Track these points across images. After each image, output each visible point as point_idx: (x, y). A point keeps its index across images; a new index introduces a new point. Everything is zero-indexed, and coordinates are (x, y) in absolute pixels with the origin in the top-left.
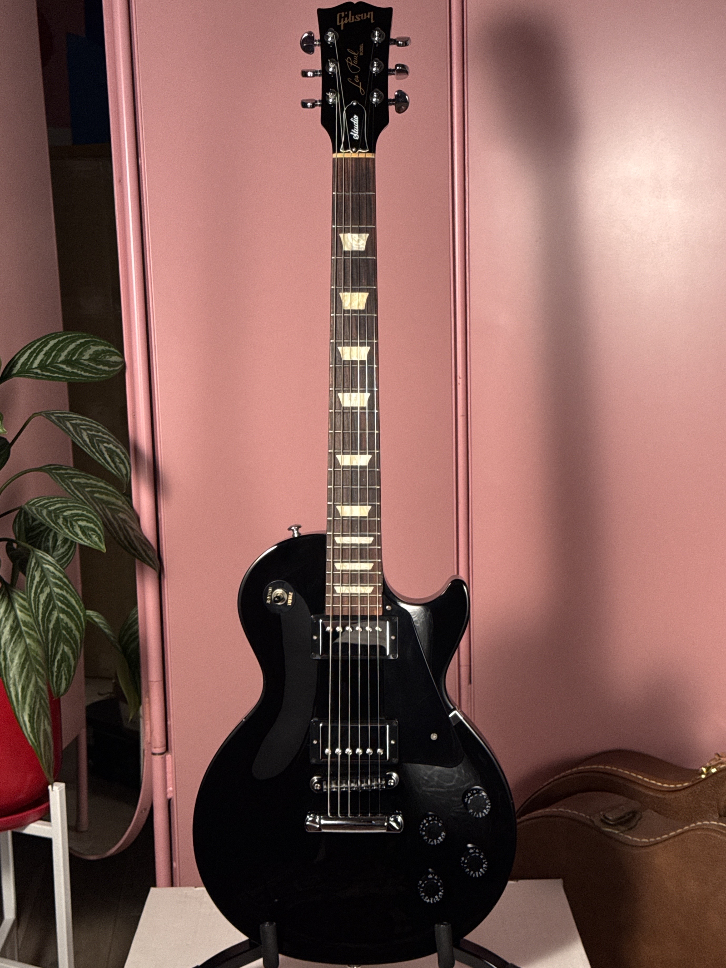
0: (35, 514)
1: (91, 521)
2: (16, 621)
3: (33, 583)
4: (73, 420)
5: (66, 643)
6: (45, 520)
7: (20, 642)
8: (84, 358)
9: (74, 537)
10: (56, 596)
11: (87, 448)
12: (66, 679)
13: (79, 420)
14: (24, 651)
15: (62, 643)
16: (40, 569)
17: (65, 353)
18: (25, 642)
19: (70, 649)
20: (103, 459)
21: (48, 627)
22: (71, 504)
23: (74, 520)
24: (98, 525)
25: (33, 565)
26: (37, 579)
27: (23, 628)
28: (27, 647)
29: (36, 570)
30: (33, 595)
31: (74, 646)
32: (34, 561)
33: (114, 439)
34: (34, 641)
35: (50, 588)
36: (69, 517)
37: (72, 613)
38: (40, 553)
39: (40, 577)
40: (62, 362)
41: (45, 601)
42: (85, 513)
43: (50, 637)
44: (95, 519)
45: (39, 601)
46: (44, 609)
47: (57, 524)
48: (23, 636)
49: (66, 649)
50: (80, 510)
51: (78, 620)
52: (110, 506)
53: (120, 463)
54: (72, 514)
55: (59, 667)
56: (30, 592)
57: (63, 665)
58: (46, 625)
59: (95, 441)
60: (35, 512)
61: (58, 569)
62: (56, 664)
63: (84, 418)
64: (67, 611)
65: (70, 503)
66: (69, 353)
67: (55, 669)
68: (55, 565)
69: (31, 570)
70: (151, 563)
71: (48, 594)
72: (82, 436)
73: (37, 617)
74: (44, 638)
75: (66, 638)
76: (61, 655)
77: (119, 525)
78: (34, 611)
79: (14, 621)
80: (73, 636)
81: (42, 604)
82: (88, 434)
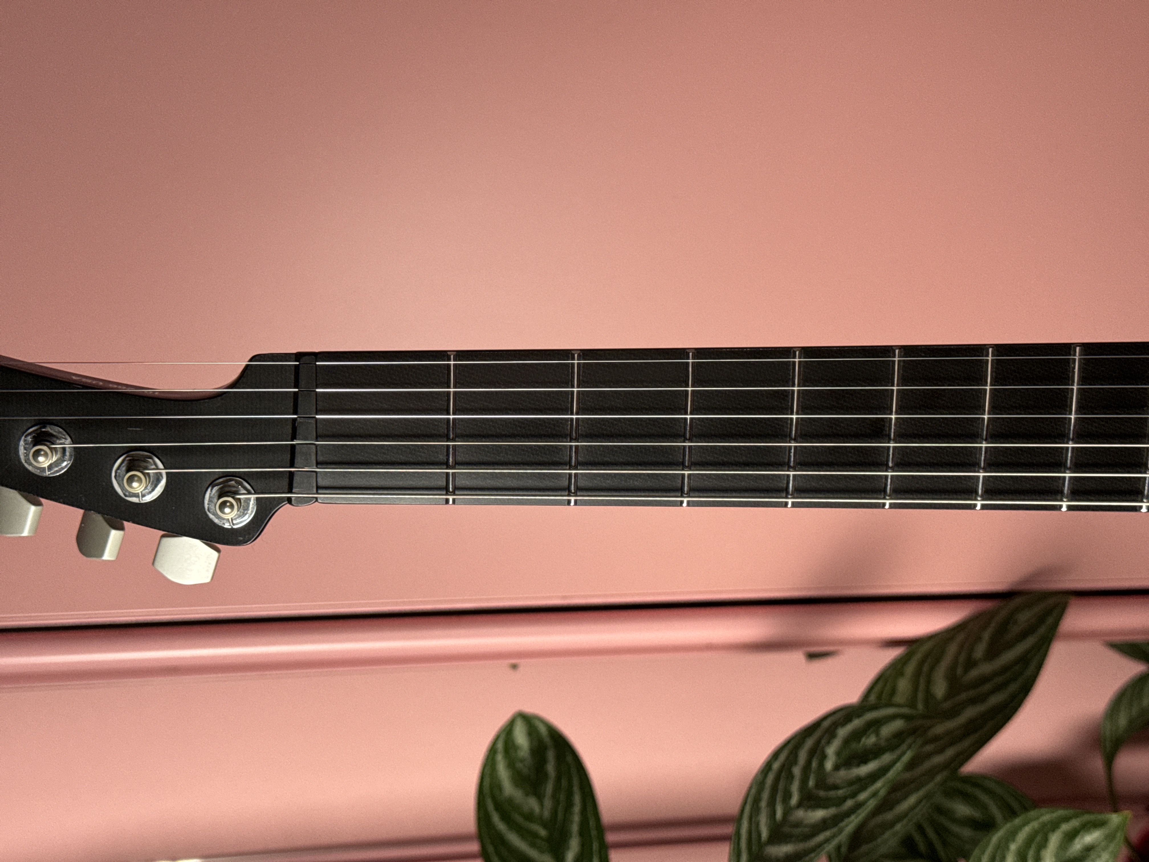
82: (800, 805)
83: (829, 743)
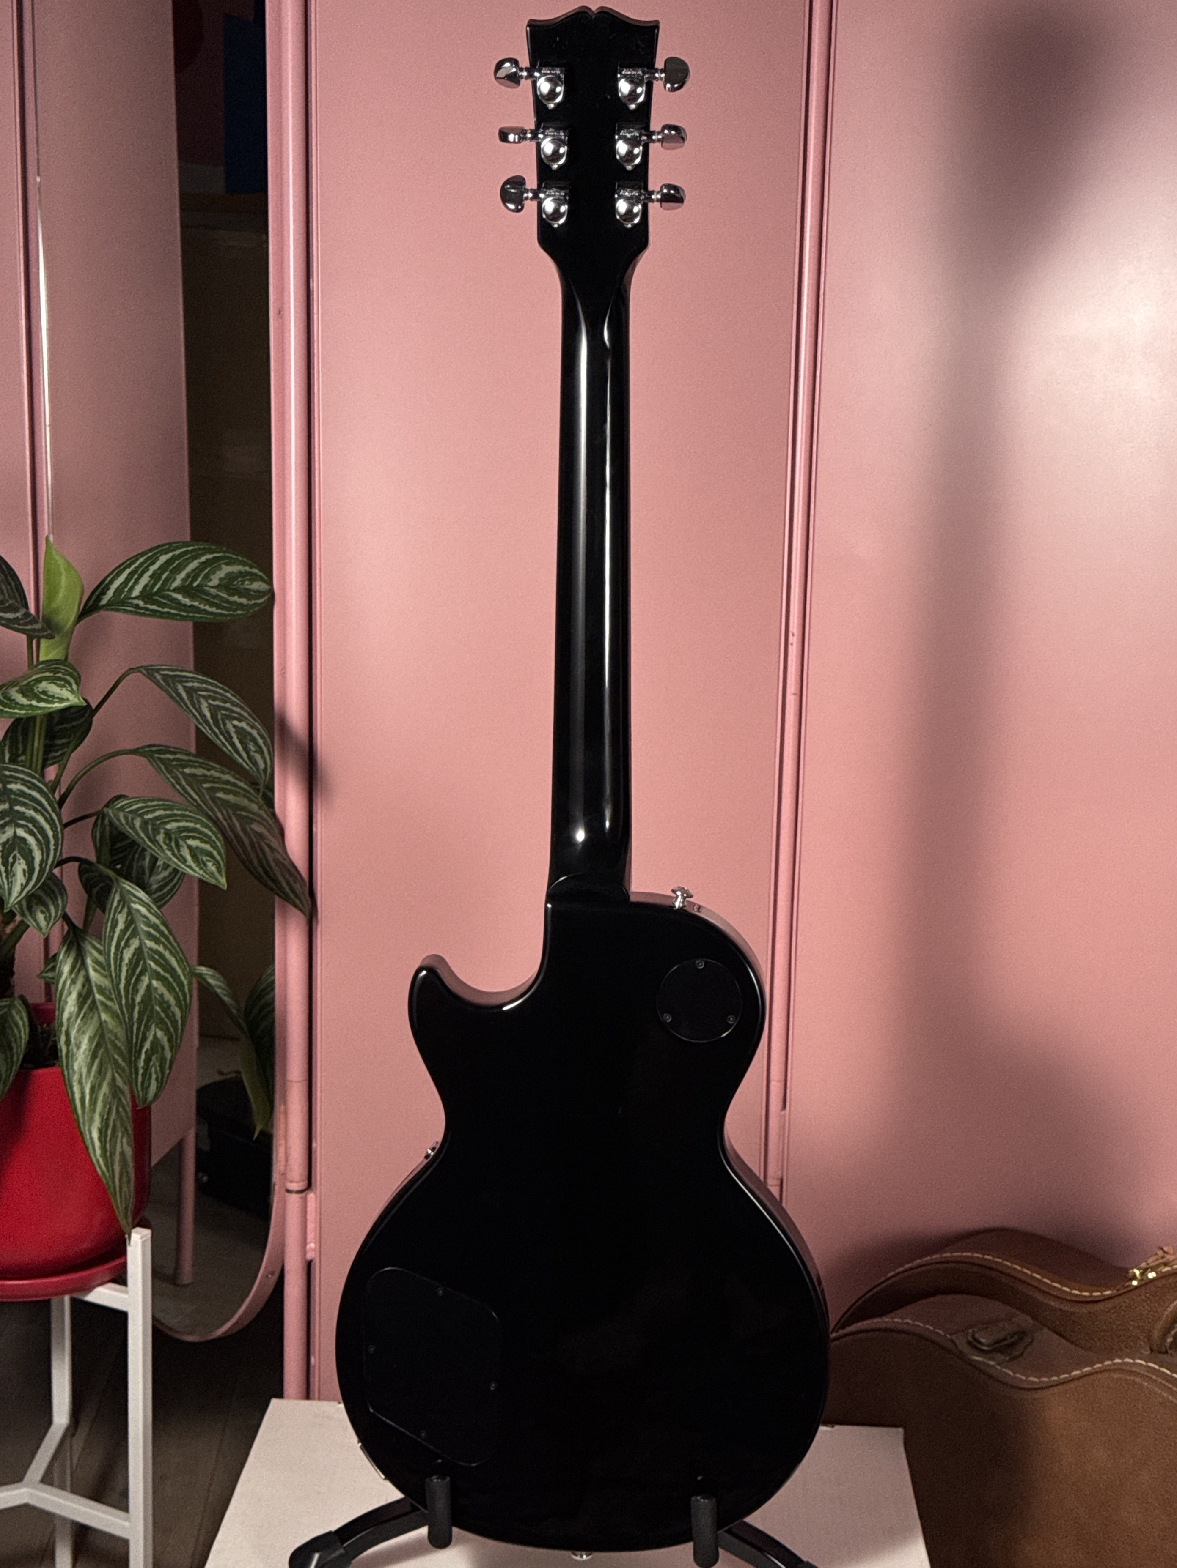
0: (123, 825)
1: (207, 839)
2: (87, 986)
3: (114, 932)
4: (187, 682)
5: (160, 1025)
6: (138, 834)
7: (92, 1018)
8: (210, 584)
9: (179, 863)
10: (148, 952)
11: (207, 728)
12: (157, 1079)
13: (198, 682)
14: (97, 1031)
15: (153, 1027)
16: (126, 910)
17: (183, 575)
18: (100, 1017)
19: (166, 1034)
20: (230, 745)
21: (133, 1000)
22: (179, 812)
23: (180, 837)
24: (217, 846)
25: (115, 904)
26: (121, 925)
27: (98, 997)
28: (101, 1025)
29: (120, 912)
30: (113, 949)
31: (172, 1030)
32: (117, 898)
33: (249, 715)
34: (113, 1018)
35: (140, 939)
36: (174, 832)
37: (171, 979)
38: (127, 886)
39: (125, 922)
40: (177, 590)
41: (130, 961)
42: (198, 826)
43: (136, 1015)
44: (214, 838)
45: (122, 959)
46: (130, 972)
47: (154, 841)
48: (97, 1009)
49: (160, 1034)
50: (191, 821)
51: (180, 990)
52: (239, 812)
53: (256, 752)
54: (179, 827)
55: (148, 1060)
56: (110, 945)
57: (154, 1058)
58: (130, 996)
59: (219, 717)
60: (123, 821)
61: (153, 911)
62: (143, 1056)
63: (205, 678)
64: (163, 976)
65: (178, 810)
66: (188, 576)
67: (141, 1064)
68: (150, 906)
69: (112, 911)
70: (297, 902)
71: (136, 949)
72: (200, 707)
73: (118, 985)
74: (127, 1016)
75: (161, 1019)
76: (152, 1043)
77: (252, 844)
78: (114, 975)
79: (84, 986)
80: (171, 1014)
81: (127, 965)
82: (210, 704)
83: (248, 724)
